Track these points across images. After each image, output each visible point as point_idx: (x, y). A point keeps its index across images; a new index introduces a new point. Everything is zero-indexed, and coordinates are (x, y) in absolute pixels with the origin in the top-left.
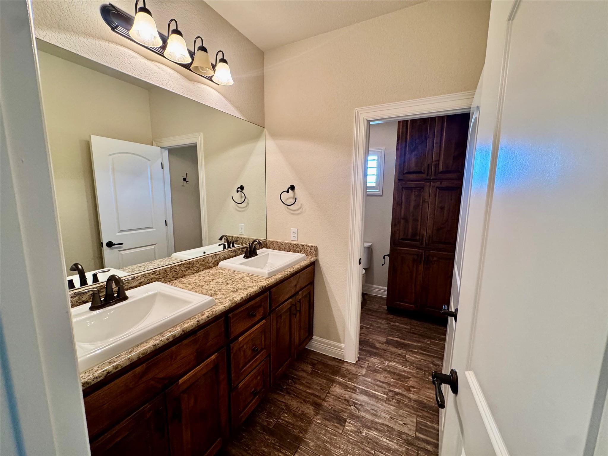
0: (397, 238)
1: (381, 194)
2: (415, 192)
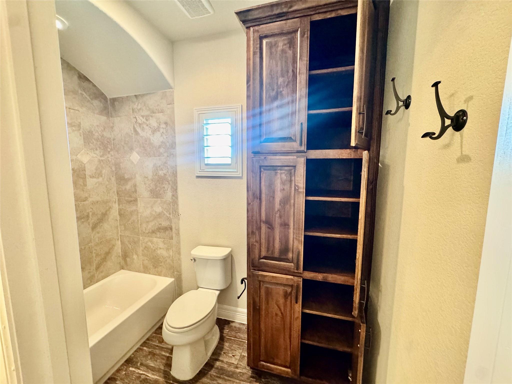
0: (257, 256)
1: (241, 175)
2: (281, 174)
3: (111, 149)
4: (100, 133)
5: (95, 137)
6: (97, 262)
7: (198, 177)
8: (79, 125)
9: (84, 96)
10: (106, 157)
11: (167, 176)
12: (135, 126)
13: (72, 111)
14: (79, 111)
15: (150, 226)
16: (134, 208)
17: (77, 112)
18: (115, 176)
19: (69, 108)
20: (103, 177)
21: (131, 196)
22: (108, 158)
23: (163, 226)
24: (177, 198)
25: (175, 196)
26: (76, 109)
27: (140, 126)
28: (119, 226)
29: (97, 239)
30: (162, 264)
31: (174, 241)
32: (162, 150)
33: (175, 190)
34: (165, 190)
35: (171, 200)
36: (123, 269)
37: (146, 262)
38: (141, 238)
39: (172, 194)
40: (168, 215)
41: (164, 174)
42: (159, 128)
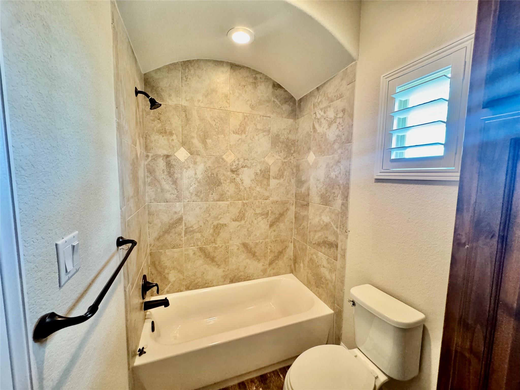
3: (294, 152)
4: (286, 136)
5: (281, 140)
6: (270, 257)
7: (378, 180)
8: (269, 131)
9: (275, 103)
10: (289, 159)
11: (339, 179)
12: (314, 123)
13: (264, 118)
14: (270, 117)
15: (316, 237)
16: (305, 213)
17: (268, 118)
18: (295, 179)
19: (263, 116)
20: (284, 179)
21: (304, 200)
22: (290, 160)
23: (329, 240)
24: (347, 208)
25: (345, 205)
26: (268, 115)
27: (318, 122)
28: (294, 228)
29: (273, 237)
30: (324, 286)
31: (338, 264)
32: (336, 146)
33: (346, 197)
34: (335, 197)
35: (339, 210)
36: (292, 273)
37: (310, 275)
38: (308, 247)
39: (342, 202)
40: (335, 229)
41: (336, 175)
42: (336, 118)
